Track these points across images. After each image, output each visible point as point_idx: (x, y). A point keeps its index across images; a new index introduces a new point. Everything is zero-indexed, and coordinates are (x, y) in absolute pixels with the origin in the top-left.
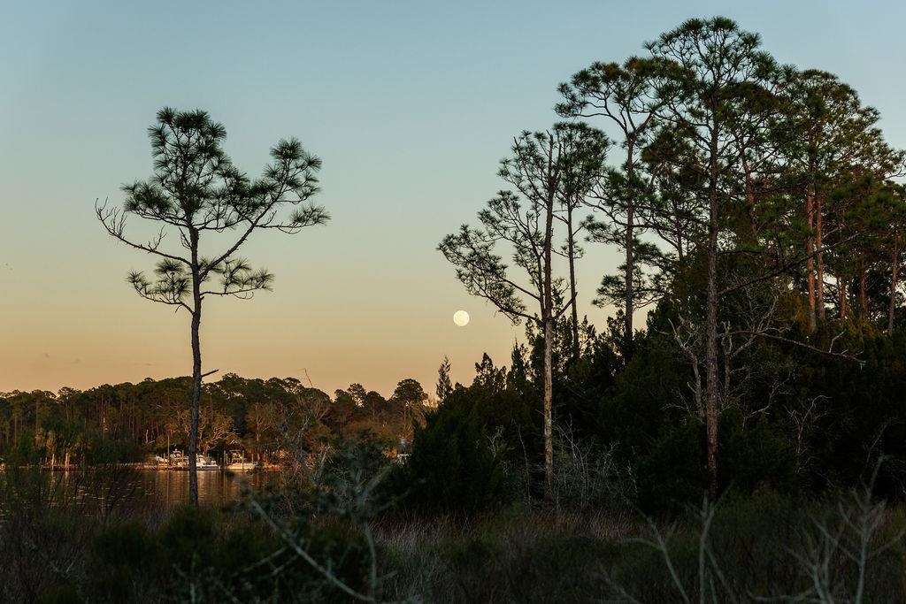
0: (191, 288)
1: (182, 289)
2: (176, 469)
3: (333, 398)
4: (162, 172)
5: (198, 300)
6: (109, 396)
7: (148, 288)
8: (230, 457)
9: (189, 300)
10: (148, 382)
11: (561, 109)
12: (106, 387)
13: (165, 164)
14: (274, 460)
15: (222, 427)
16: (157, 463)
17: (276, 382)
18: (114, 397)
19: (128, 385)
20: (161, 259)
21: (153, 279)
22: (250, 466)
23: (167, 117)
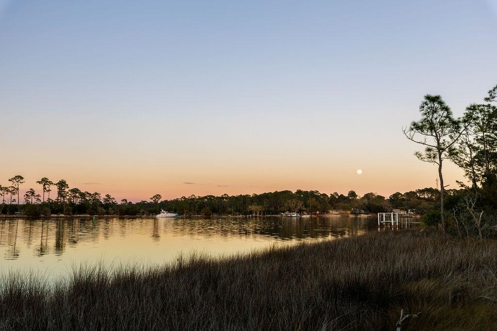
0: (438, 156)
1: (434, 157)
2: (288, 217)
3: (329, 196)
4: (425, 117)
5: (441, 161)
6: (266, 196)
7: (422, 157)
8: (303, 213)
9: (438, 160)
10: (276, 192)
11: (487, 99)
12: (265, 193)
13: (426, 114)
14: (315, 214)
15: (300, 204)
16: (282, 215)
17: (312, 192)
18: (267, 196)
19: (271, 193)
20: (426, 147)
21: (424, 153)
22: (308, 216)
23: (428, 98)
